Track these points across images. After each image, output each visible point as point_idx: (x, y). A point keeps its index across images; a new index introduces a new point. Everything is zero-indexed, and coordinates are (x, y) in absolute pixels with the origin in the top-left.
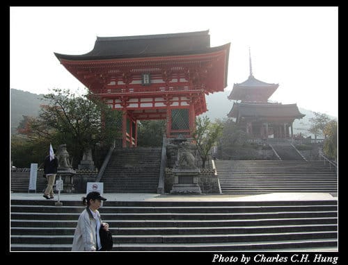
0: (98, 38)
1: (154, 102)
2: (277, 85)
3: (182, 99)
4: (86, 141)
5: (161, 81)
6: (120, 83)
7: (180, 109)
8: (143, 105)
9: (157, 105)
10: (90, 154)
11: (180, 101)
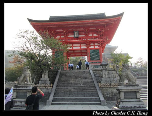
0: (50, 17)
1: (80, 46)
2: (117, 47)
3: (96, 44)
4: (45, 65)
5: (84, 36)
6: (62, 37)
7: (95, 50)
8: (74, 48)
9: (82, 48)
10: (47, 74)
11: (94, 46)
